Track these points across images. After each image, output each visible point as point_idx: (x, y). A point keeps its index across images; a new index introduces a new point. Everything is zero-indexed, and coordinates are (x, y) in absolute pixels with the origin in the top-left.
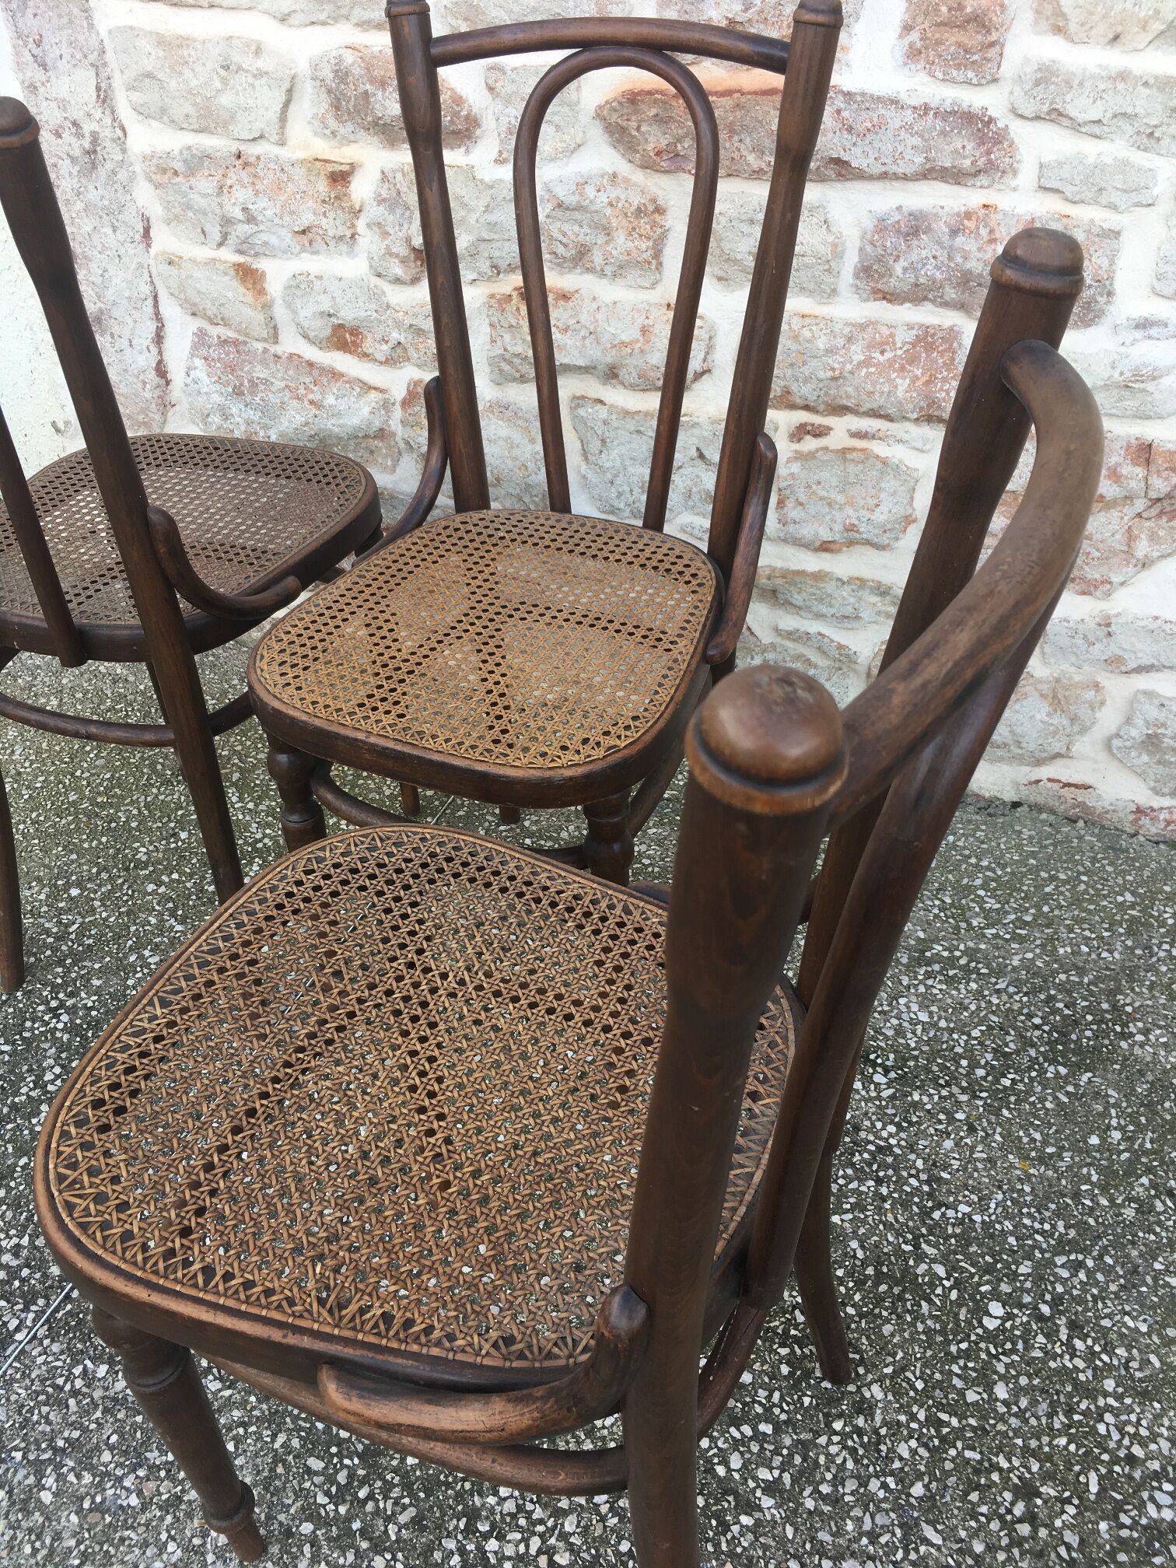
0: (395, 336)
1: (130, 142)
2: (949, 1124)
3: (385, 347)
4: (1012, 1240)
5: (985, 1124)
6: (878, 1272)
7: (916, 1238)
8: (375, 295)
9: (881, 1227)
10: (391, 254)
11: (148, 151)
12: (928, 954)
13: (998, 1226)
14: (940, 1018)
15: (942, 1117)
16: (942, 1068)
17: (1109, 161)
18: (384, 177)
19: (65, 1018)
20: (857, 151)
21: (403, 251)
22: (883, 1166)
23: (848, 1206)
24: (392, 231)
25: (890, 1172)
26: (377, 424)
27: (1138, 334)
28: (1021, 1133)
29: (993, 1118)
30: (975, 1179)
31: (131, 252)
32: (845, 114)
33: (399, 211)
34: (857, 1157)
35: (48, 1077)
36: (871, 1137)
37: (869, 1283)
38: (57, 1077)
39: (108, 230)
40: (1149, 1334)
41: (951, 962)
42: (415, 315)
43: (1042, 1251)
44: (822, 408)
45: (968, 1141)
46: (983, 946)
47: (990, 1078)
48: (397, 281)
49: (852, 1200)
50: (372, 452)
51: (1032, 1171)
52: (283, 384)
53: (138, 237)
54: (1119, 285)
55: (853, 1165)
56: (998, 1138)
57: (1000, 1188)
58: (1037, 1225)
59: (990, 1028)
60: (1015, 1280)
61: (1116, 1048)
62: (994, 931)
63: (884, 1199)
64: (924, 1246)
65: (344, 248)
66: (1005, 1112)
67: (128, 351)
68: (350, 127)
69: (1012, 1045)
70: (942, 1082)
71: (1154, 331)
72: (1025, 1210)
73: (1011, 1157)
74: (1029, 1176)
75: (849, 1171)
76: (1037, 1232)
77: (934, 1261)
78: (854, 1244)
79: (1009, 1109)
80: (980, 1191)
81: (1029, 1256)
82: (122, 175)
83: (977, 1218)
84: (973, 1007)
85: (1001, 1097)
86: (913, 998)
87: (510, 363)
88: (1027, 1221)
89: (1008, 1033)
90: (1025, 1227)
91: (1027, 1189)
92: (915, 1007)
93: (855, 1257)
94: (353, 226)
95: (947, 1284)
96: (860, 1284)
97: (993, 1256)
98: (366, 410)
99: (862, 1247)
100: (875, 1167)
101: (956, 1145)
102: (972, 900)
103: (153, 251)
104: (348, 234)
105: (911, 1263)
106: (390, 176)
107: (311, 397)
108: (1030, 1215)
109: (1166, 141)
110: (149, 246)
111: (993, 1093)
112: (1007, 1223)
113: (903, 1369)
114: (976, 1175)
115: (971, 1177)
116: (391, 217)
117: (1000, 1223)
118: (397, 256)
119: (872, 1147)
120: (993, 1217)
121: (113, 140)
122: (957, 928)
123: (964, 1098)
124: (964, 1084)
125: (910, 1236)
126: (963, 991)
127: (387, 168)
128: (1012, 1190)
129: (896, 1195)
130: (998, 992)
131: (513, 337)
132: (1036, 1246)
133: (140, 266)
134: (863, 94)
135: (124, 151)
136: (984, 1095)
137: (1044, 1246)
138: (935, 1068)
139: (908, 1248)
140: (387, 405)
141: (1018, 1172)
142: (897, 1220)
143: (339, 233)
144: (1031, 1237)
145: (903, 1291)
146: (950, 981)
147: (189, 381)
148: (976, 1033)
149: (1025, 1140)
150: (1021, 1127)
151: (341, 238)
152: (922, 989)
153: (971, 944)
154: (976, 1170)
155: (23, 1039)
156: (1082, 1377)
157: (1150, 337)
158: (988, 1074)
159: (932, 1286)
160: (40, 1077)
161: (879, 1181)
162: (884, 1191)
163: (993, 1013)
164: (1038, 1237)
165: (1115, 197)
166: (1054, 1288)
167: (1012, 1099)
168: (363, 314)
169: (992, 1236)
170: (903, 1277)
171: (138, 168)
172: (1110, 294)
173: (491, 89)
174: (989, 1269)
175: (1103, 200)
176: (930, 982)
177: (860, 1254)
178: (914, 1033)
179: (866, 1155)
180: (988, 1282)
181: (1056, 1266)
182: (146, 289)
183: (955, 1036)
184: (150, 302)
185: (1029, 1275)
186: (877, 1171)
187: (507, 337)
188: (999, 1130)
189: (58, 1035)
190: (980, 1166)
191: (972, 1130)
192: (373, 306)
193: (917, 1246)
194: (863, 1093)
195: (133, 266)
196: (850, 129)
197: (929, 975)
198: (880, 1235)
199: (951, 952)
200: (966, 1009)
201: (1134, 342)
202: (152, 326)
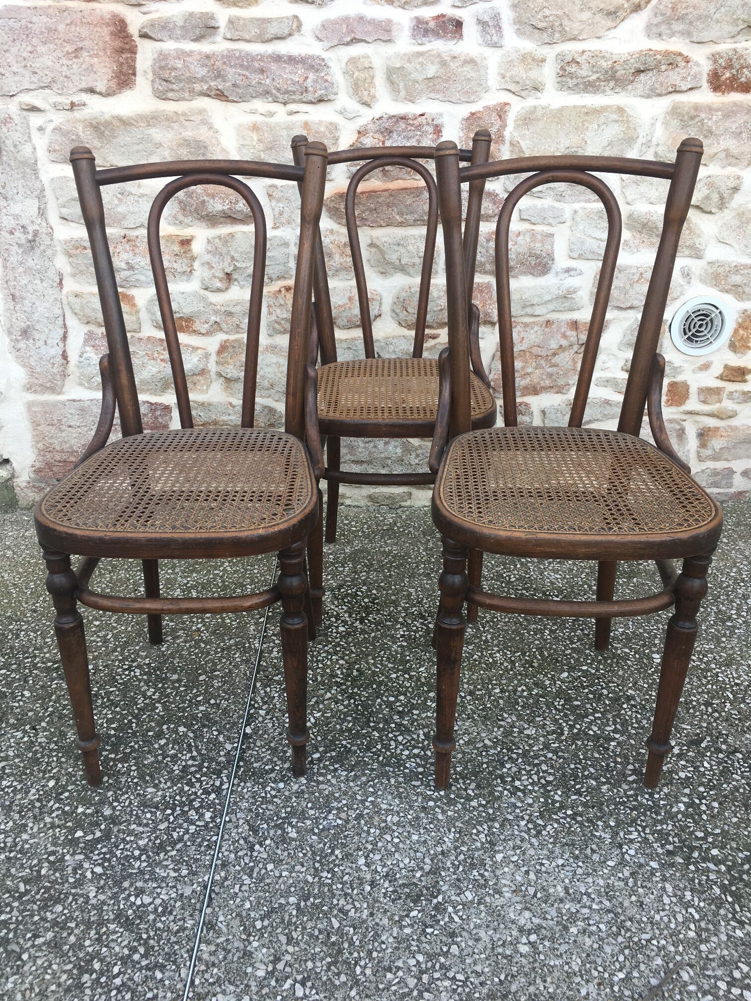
0: (213, 318)
1: (56, 235)
3: (206, 326)
4: (646, 635)
8: (204, 299)
10: (215, 277)
11: (68, 238)
13: (637, 632)
17: (546, 206)
18: (209, 241)
21: (221, 275)
24: (215, 266)
26: (201, 366)
27: (566, 275)
31: (51, 292)
33: (217, 256)
39: (38, 282)
40: (715, 648)
42: (228, 306)
44: (435, 325)
48: (219, 290)
50: (195, 384)
52: (144, 353)
53: (55, 284)
54: (556, 256)
65: (185, 278)
67: (43, 348)
68: (190, 219)
71: (572, 273)
82: (49, 252)
87: (279, 323)
98: (195, 359)
103: (64, 291)
104: (189, 270)
107: (162, 357)
109: (567, 197)
110: (62, 288)
116: (214, 260)
118: (218, 278)
121: (47, 234)
127: (210, 237)
131: (282, 310)
133: (56, 299)
135: (52, 240)
140: (207, 356)
143: (183, 270)
147: (81, 359)
151: (184, 272)
157: (571, 276)
165: (551, 220)
168: (196, 309)
171: (58, 248)
172: (553, 260)
173: (270, 196)
175: (546, 222)
182: (59, 312)
184: (61, 318)
187: (278, 311)
192: (202, 305)
195: (51, 300)
201: (565, 278)
202: (61, 332)
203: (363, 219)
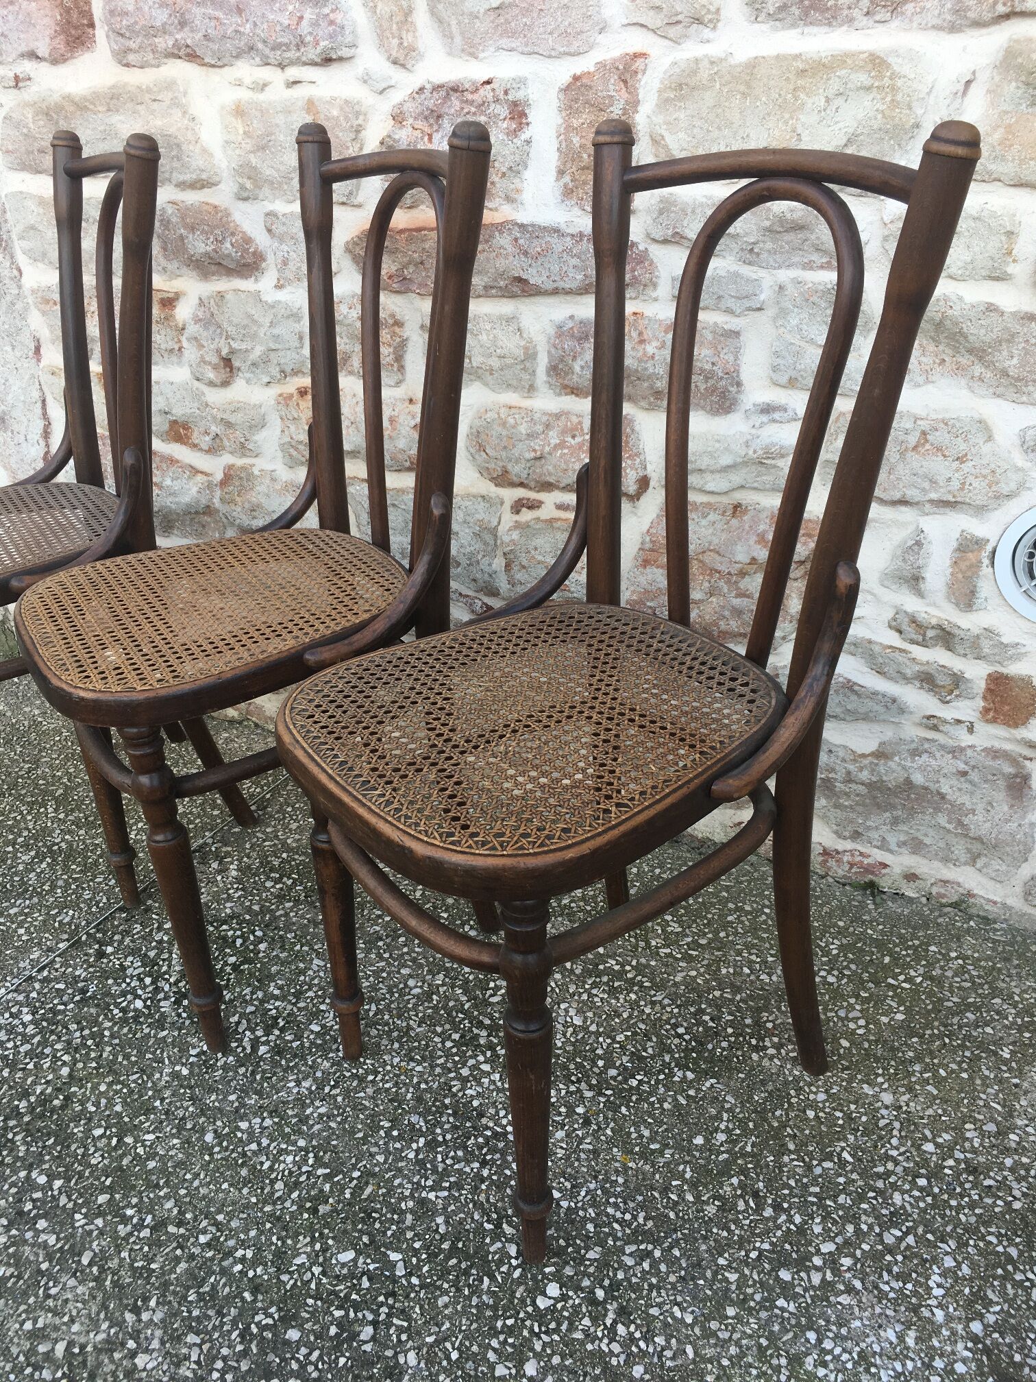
0: (214, 429)
1: (24, 280)
2: (567, 1116)
3: (207, 438)
4: (590, 1227)
5: (601, 1119)
6: (453, 1246)
7: (500, 1218)
8: (198, 396)
9: (471, 1206)
10: (205, 362)
11: (35, 287)
12: (601, 967)
13: (581, 1213)
14: (592, 1022)
15: (563, 1110)
16: (579, 1066)
17: (723, 273)
18: (201, 303)
20: (532, 271)
21: (215, 360)
22: (493, 1150)
23: (447, 1185)
24: (205, 344)
25: (497, 1156)
26: (204, 502)
27: (765, 418)
28: (632, 1129)
29: (610, 1114)
30: (574, 1168)
31: (26, 365)
32: (521, 241)
33: (212, 329)
34: (472, 1141)
36: (491, 1124)
37: (442, 1256)
39: (9, 348)
40: (692, 1326)
41: (620, 975)
42: (224, 411)
43: (616, 1239)
44: (532, 484)
45: (580, 1133)
46: (653, 963)
47: (620, 1078)
48: (211, 384)
49: (452, 1179)
50: (204, 526)
51: (630, 1165)
53: (31, 354)
54: (745, 376)
55: (465, 1147)
56: (609, 1132)
57: (595, 1177)
58: (619, 1215)
59: (635, 1034)
60: (581, 1264)
61: (746, 1058)
62: (668, 951)
63: (482, 1180)
64: (505, 1226)
65: (174, 359)
66: (623, 1110)
67: (24, 445)
68: (176, 264)
69: (650, 1051)
70: (573, 1078)
71: (777, 415)
72: (612, 1200)
73: (615, 1150)
74: (626, 1168)
75: (460, 1153)
76: (617, 1221)
77: (510, 1241)
78: (440, 1220)
79: (628, 1107)
80: (575, 1179)
81: (602, 1243)
82: (19, 306)
83: (564, 1204)
84: (625, 1015)
85: (623, 1095)
86: (575, 1005)
87: (296, 449)
88: (610, 1210)
89: (650, 1040)
90: (608, 1215)
91: (621, 1180)
92: (572, 1012)
93: (437, 1231)
94: (180, 341)
95: (514, 1262)
96: (432, 1256)
97: (566, 1240)
98: (194, 490)
99: (447, 1222)
100: (485, 1150)
101: (567, 1136)
102: (658, 924)
103: (42, 365)
104: (176, 347)
105: (488, 1240)
106: (206, 302)
108: (616, 1205)
109: (764, 256)
110: (39, 360)
111: (618, 1092)
112: (591, 1210)
113: (445, 1339)
114: (576, 1164)
115: (572, 1165)
116: (205, 334)
117: (585, 1210)
118: (210, 363)
119: (489, 1133)
120: (580, 1204)
121: (12, 279)
122: (636, 946)
123: (589, 1094)
124: (594, 1082)
125: (495, 1216)
126: (622, 1001)
127: (204, 295)
128: (606, 1180)
129: (495, 1177)
130: (653, 1003)
131: (297, 428)
132: (613, 1234)
133: (33, 376)
134: (533, 225)
135: (20, 287)
136: (609, 1092)
137: (620, 1234)
138: (572, 1066)
139: (488, 1226)
140: (210, 486)
141: (617, 1165)
142: (488, 1200)
143: (169, 347)
144: (609, 1224)
145: (471, 1267)
146: (613, 992)
148: (620, 1038)
149: (634, 1136)
150: (634, 1124)
151: (172, 351)
152: (585, 997)
153: (643, 961)
154: (578, 1160)
156: (614, 1361)
157: (774, 421)
158: (619, 1075)
159: (500, 1263)
161: (484, 1163)
162: (485, 1173)
163: (643, 1021)
164: (616, 1226)
165: (731, 303)
166: (615, 1275)
167: (634, 1098)
168: (189, 411)
169: (572, 1222)
170: (476, 1253)
171: (30, 300)
172: (739, 384)
173: (269, 231)
174: (559, 1252)
175: (723, 305)
176: (594, 991)
177: (442, 1230)
178: (564, 1035)
179: (481, 1140)
180: (554, 1264)
181: (624, 1254)
182: (36, 395)
183: (601, 1039)
184: (39, 405)
185: (595, 1260)
186: (485, 1154)
187: (293, 428)
188: (612, 1125)
190: (583, 1156)
191: (587, 1123)
192: (196, 405)
193: (498, 1226)
194: (499, 1084)
195: (27, 377)
196: (526, 253)
197: (595, 985)
198: (467, 1214)
199: (623, 966)
200: (619, 1016)
201: (762, 425)
202: (40, 424)
203: (405, 279)
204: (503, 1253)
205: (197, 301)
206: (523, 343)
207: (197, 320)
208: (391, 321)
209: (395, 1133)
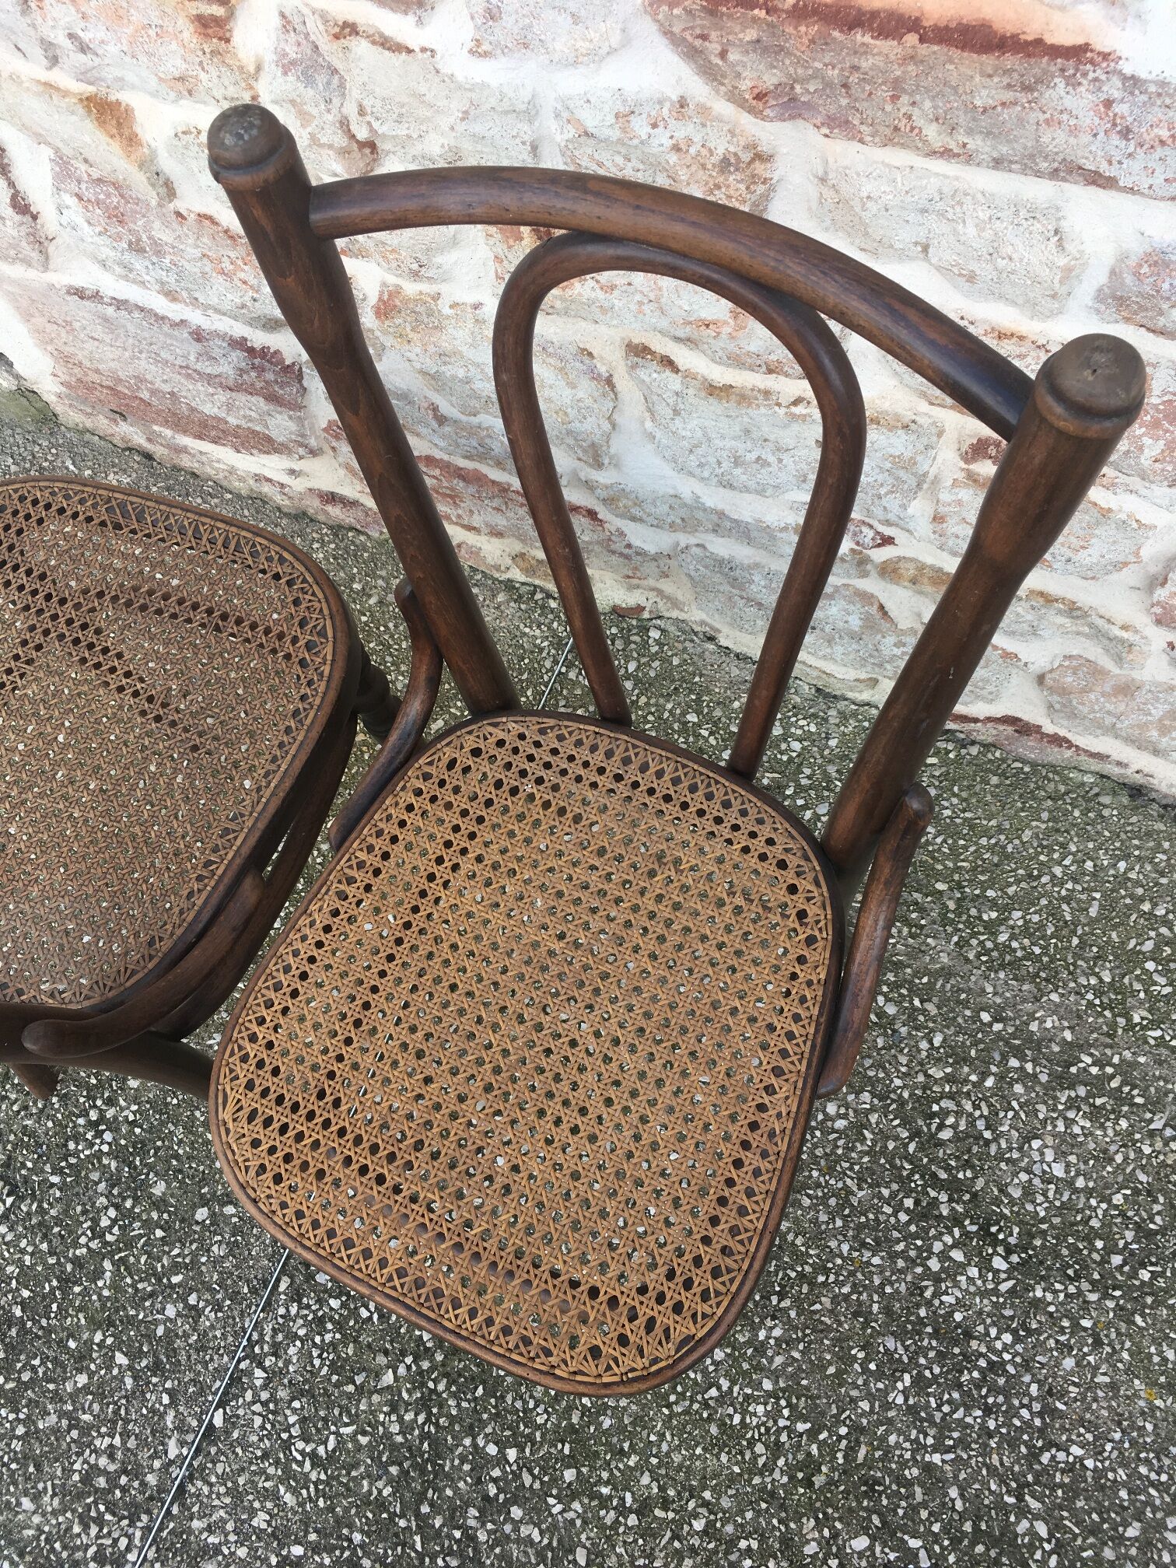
2: (1072, 1334)
4: (1123, 1494)
5: (1113, 1336)
6: (976, 1527)
7: (1021, 1486)
9: (984, 1472)
12: (1073, 1070)
13: (1110, 1475)
14: (1078, 1174)
15: (1066, 1323)
16: (1075, 1251)
18: (286, 24)
19: (108, 1136)
20: (1136, 165)
21: (341, 139)
22: (994, 1390)
23: (951, 1443)
24: (314, 111)
25: (1001, 1399)
28: (1153, 1350)
29: (1123, 1327)
30: (1093, 1412)
32: (1120, 109)
34: (965, 1377)
35: (105, 1222)
36: (983, 1350)
37: (966, 1542)
38: (114, 1221)
41: (1098, 1085)
43: (1155, 1509)
45: (1091, 1358)
46: (1142, 1060)
47: (1126, 1269)
49: (956, 1435)
51: (1158, 1403)
52: (198, 252)
55: (959, 1386)
56: (1125, 1355)
57: (1119, 1424)
58: (1153, 1476)
59: (1136, 1192)
60: (1120, 1544)
62: (1158, 1033)
63: (990, 1435)
64: (1027, 1498)
66: (1138, 1320)
69: (1158, 1219)
70: (1070, 1272)
72: (1143, 1455)
73: (1137, 1382)
74: (1153, 1408)
75: (956, 1395)
76: (1152, 1484)
77: (1037, 1517)
78: (953, 1492)
79: (1143, 1315)
80: (1097, 1427)
81: (1139, 1516)
83: (1089, 1463)
84: (1119, 1158)
85: (1136, 1295)
86: (1049, 1141)
88: (1143, 1470)
89: (1155, 1201)
90: (1140, 1477)
91: (1149, 1427)
92: (1049, 1155)
93: (953, 1509)
94: (251, 88)
95: (1047, 1547)
96: (956, 1542)
97: (1100, 1514)
99: (962, 1496)
100: (984, 1391)
101: (1078, 1364)
102: (1138, 978)
105: (1012, 1519)
106: (296, 22)
108: (1147, 1461)
111: (1128, 1290)
112: (1120, 1471)
114: (1094, 1406)
115: (1088, 1409)
116: (310, 92)
117: (1114, 1471)
118: (331, 147)
119: (982, 1363)
120: (1107, 1463)
122: (1113, 1026)
123: (1093, 1297)
124: (1096, 1276)
125: (1014, 1485)
126: (1110, 1132)
128: (1133, 1426)
129: (1004, 1431)
130: (1152, 1134)
132: (1149, 1502)
134: (1163, 84)
136: (1118, 1293)
137: (1158, 1502)
138: (1065, 1252)
139: (1010, 1500)
141: (1142, 1403)
142: (1002, 1464)
144: (1145, 1491)
145: (1000, 1554)
146: (1096, 1115)
148: (1118, 1199)
149: (1156, 1359)
150: (1154, 1341)
152: (1061, 1127)
153: (1127, 1054)
154: (1095, 1400)
155: (70, 1166)
158: (1125, 1263)
159: (1032, 1548)
160: (96, 1221)
161: (988, 1411)
162: (992, 1424)
163: (1143, 1168)
164: (1152, 1491)
166: (1160, 1557)
167: (1149, 1300)
169: (1103, 1488)
170: (1002, 1534)
174: (1095, 1529)
176: (1071, 1114)
177: (959, 1505)
178: (1045, 1194)
179: (976, 1374)
180: (1091, 1546)
181: (1166, 1528)
183: (1093, 1202)
185: (1136, 1539)
186: (986, 1397)
188: (1128, 1344)
189: (105, 1161)
190: (1100, 1394)
191: (1098, 1343)
193: (1020, 1498)
194: (979, 1283)
196: (1126, 133)
197: (1072, 1104)
198: (983, 1483)
199: (1102, 1067)
200: (1111, 1160)
203: (793, 99)
204: (1032, 1532)
205: (277, 21)
206: (1062, 261)
207: (287, 66)
208: (746, 157)
209: (872, 1366)
